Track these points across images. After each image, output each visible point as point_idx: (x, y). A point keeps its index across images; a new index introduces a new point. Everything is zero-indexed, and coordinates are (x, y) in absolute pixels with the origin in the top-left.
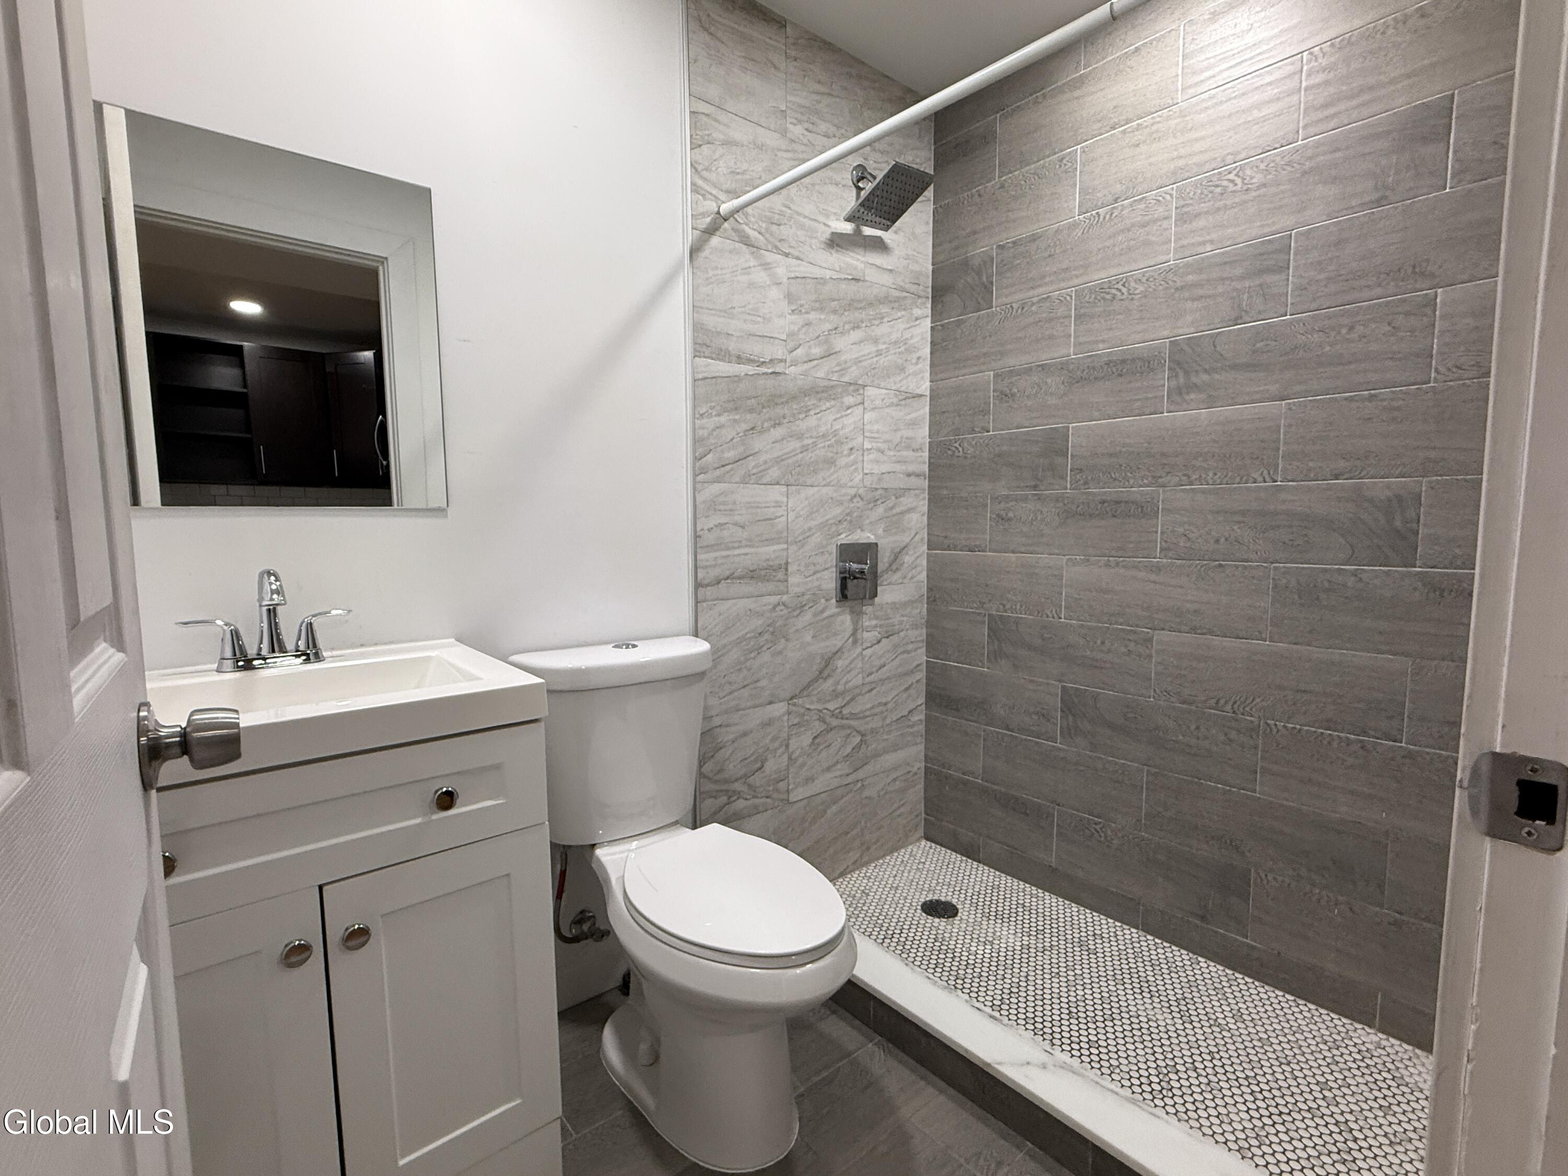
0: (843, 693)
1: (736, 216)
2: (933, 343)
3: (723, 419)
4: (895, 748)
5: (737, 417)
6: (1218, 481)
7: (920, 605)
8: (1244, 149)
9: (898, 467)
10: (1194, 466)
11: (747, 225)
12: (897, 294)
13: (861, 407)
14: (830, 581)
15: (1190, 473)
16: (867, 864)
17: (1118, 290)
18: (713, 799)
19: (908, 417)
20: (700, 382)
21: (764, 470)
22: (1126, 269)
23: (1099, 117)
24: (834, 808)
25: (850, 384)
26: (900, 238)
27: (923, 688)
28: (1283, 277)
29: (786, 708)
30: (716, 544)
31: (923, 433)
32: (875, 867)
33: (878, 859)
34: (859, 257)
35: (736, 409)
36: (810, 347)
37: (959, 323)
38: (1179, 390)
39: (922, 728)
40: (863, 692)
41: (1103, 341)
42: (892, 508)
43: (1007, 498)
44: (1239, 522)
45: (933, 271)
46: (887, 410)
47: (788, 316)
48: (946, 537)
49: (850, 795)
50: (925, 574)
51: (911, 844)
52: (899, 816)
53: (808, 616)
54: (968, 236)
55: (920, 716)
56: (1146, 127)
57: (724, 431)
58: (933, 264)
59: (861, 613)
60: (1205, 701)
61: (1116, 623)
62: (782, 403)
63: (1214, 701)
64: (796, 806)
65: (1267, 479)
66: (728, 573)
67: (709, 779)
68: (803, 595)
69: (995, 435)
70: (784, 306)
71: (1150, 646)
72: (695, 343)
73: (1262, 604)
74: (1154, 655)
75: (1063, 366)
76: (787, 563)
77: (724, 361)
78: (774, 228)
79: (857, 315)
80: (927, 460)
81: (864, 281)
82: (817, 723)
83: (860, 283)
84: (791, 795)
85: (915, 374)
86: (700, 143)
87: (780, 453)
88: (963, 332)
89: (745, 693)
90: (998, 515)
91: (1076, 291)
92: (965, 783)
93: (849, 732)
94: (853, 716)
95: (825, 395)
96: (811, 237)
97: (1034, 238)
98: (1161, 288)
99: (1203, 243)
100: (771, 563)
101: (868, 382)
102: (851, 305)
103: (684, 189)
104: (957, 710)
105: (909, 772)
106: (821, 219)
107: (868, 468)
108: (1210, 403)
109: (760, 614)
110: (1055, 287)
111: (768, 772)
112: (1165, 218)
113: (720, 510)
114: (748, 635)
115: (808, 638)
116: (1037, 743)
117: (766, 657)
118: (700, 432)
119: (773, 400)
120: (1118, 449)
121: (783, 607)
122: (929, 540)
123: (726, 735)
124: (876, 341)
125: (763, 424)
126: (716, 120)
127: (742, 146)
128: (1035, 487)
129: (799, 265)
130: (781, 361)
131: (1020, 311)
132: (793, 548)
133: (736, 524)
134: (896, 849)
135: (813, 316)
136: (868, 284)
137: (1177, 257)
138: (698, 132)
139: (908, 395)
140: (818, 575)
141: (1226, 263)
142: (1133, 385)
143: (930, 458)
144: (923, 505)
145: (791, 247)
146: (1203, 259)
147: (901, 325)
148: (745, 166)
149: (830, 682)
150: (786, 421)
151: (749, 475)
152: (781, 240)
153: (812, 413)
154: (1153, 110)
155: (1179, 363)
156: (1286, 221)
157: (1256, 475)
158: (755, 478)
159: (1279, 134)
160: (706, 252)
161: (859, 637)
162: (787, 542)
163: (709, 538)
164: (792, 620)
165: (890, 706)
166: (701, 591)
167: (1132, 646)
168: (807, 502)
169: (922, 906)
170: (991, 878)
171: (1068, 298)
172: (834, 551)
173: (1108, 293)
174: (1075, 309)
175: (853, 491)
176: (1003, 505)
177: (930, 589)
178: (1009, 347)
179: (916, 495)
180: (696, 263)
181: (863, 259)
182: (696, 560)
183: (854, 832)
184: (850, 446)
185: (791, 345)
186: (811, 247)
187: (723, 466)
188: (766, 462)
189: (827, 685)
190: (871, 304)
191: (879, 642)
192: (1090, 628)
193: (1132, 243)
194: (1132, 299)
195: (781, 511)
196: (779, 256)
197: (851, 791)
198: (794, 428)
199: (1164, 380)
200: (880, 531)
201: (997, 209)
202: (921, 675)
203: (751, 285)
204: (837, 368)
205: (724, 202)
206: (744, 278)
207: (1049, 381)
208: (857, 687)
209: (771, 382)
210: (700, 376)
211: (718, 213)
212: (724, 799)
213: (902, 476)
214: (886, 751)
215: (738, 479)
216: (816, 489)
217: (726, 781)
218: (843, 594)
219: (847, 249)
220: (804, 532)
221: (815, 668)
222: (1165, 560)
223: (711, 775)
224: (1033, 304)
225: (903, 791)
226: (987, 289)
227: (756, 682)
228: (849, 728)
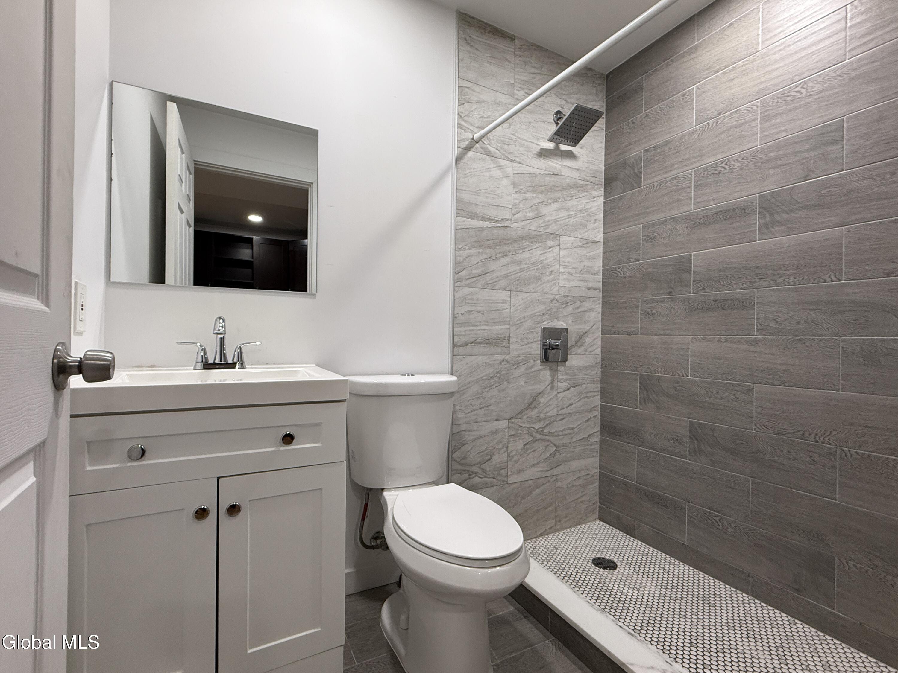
0: (545, 419)
1: (483, 140)
2: (605, 212)
3: (472, 251)
4: (579, 457)
5: (480, 251)
6: (797, 283)
7: (596, 369)
8: (806, 71)
9: (582, 284)
10: (779, 274)
11: (489, 145)
12: (582, 183)
13: (558, 247)
14: (536, 350)
15: (776, 278)
16: (559, 530)
17: (723, 167)
18: (459, 475)
19: (589, 255)
20: (459, 231)
21: (496, 282)
22: (729, 154)
23: (707, 68)
24: (538, 491)
25: (551, 234)
26: (583, 151)
27: (598, 421)
28: (839, 147)
29: (506, 424)
30: (466, 323)
31: (599, 264)
32: (564, 533)
33: (566, 528)
34: (557, 162)
35: (480, 246)
36: (526, 213)
37: (620, 198)
38: (767, 226)
39: (597, 447)
40: (557, 420)
41: (713, 200)
42: (578, 308)
43: (652, 301)
44: (813, 310)
45: (605, 170)
46: (576, 250)
47: (513, 195)
48: (613, 326)
49: (548, 484)
50: (599, 349)
51: (589, 522)
52: (581, 502)
53: (522, 369)
54: (626, 147)
55: (596, 439)
56: (738, 68)
57: (473, 259)
58: (605, 166)
59: (556, 371)
60: (793, 433)
61: (727, 379)
62: (508, 244)
63: (801, 433)
64: (512, 487)
65: (834, 279)
66: (472, 340)
67: (456, 461)
68: (519, 356)
69: (643, 263)
70: (511, 189)
71: (751, 395)
72: (457, 209)
73: (835, 365)
74: (754, 401)
75: (688, 218)
76: (509, 337)
77: (474, 219)
78: (506, 146)
79: (557, 195)
80: (601, 280)
81: (561, 175)
82: (527, 436)
83: (559, 177)
84: (509, 479)
85: (593, 229)
86: (464, 102)
87: (506, 272)
88: (623, 203)
89: (482, 412)
90: (646, 312)
91: (695, 171)
92: (625, 484)
93: (548, 443)
94: (551, 434)
95: (535, 240)
96: (528, 151)
97: (667, 143)
98: (751, 163)
99: (780, 132)
100: (500, 336)
101: (563, 233)
102: (553, 189)
103: (454, 127)
104: (620, 436)
105: (588, 475)
106: (535, 141)
107: (562, 283)
108: (790, 231)
109: (492, 366)
110: (682, 170)
111: (494, 463)
112: (754, 120)
113: (468, 303)
114: (484, 378)
115: (522, 383)
116: (673, 459)
117: (495, 392)
118: (458, 259)
119: (503, 242)
120: (725, 266)
121: (506, 363)
122: (602, 329)
123: (469, 437)
124: (568, 210)
125: (496, 255)
126: (473, 90)
127: (488, 103)
128: (670, 293)
129: (521, 167)
130: (508, 220)
131: (658, 187)
132: (513, 328)
133: (478, 312)
134: (579, 524)
135: (528, 195)
136: (563, 177)
137: (762, 143)
138: (463, 97)
139: (588, 241)
140: (530, 345)
141: (796, 143)
142: (734, 225)
143: (603, 279)
144: (599, 307)
145: (515, 157)
146: (780, 142)
147: (584, 201)
148: (489, 114)
149: (536, 411)
150: (510, 254)
151: (487, 284)
152: (509, 153)
153: (527, 250)
154: (743, 57)
155: (765, 209)
156: (838, 111)
157: (826, 277)
158: (492, 286)
159: (832, 58)
160: (465, 160)
161: (555, 385)
162: (509, 324)
163: (462, 319)
164: (511, 371)
165: (576, 430)
166: (456, 349)
167: (738, 395)
168: (523, 301)
169: (593, 560)
170: (643, 548)
171: (690, 176)
172: (540, 332)
173: (716, 170)
174: (694, 182)
175: (552, 297)
176: (648, 306)
177: (603, 359)
178: (651, 209)
179: (594, 301)
180: (459, 166)
181: (560, 163)
182: (453, 331)
183: (550, 508)
184: (550, 270)
185: (515, 210)
186: (527, 156)
187: (471, 278)
188: (497, 277)
189: (534, 413)
190: (565, 189)
191: (568, 389)
192: (709, 383)
193: (731, 138)
194: (732, 172)
195: (506, 306)
196: (508, 162)
197: (549, 482)
198: (515, 258)
199: (756, 220)
200: (570, 322)
201: (643, 129)
202: (597, 413)
203: (491, 178)
204: (543, 225)
205: (476, 133)
206: (487, 174)
207: (678, 227)
208: (554, 416)
209: (501, 231)
210: (459, 227)
211: (473, 139)
212: (466, 476)
213: (584, 289)
214: (572, 459)
215: (480, 286)
216: (528, 294)
217: (468, 465)
218: (546, 358)
219: (550, 158)
220: (519, 320)
221: (526, 402)
222: (760, 337)
223: (458, 460)
224: (667, 182)
225: (583, 486)
226: (638, 176)
227: (488, 406)
228: (548, 441)
